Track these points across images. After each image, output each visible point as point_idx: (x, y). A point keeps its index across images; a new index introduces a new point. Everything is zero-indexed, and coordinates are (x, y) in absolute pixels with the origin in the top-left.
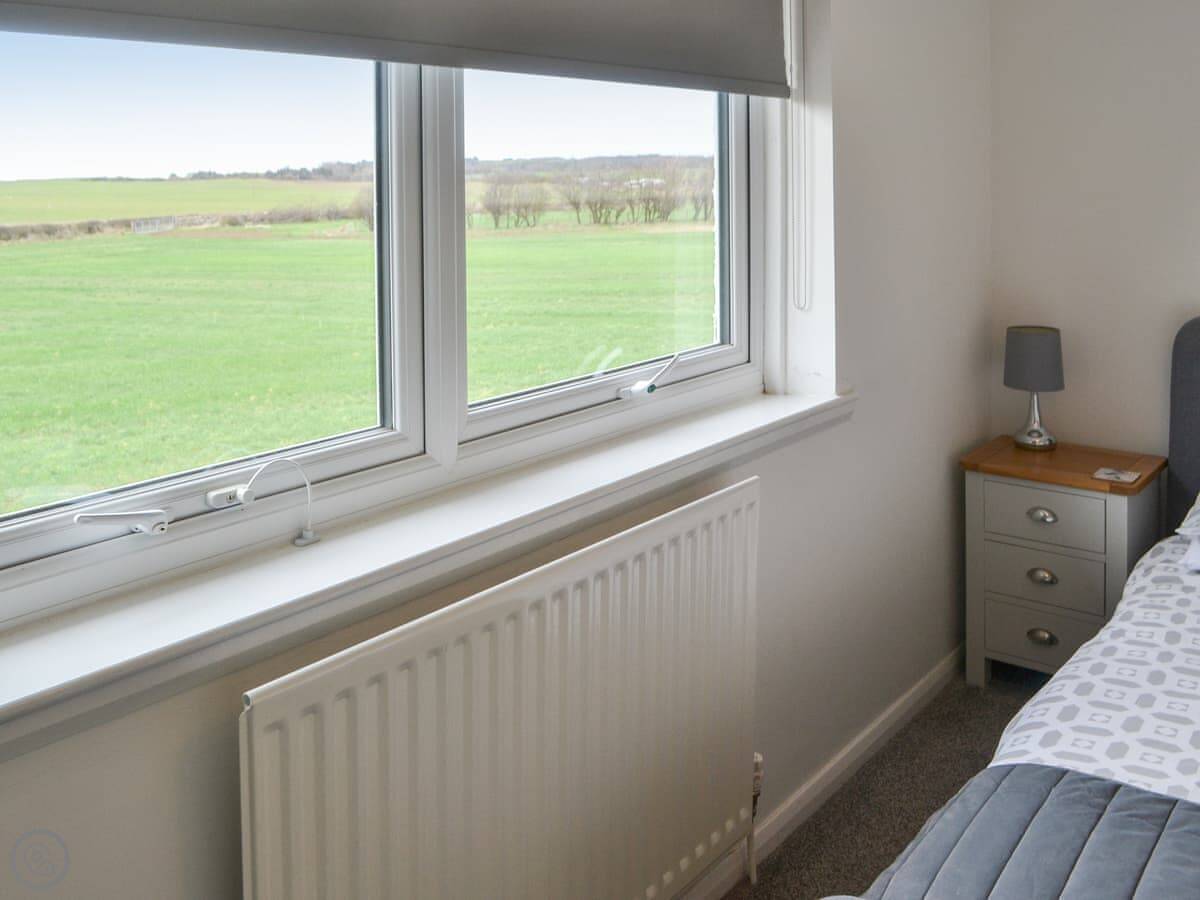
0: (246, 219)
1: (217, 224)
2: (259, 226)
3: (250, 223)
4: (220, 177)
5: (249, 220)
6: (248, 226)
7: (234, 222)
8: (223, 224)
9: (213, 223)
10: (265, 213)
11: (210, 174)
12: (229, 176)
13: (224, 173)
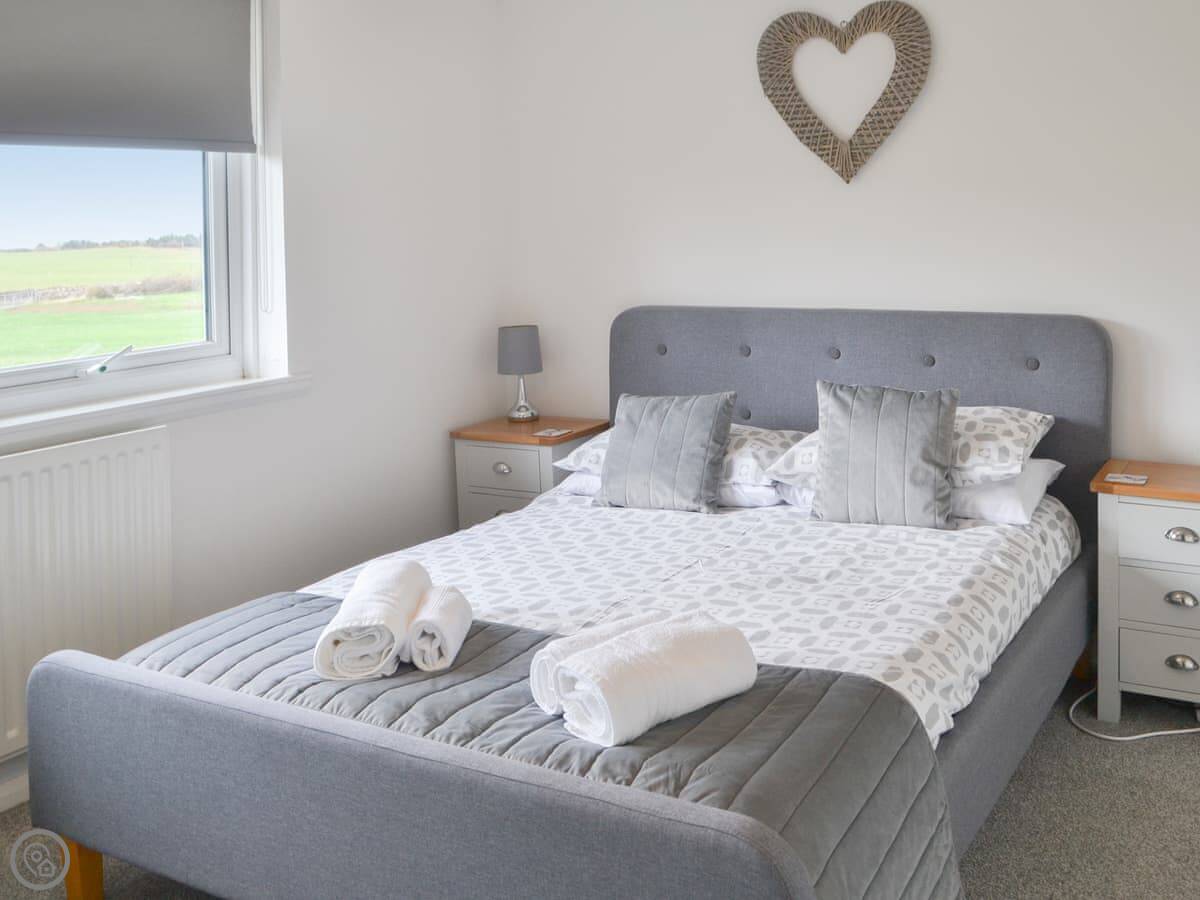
0: (116, 290)
1: (83, 297)
2: (132, 297)
3: (122, 295)
4: (96, 245)
5: (121, 292)
6: (118, 298)
7: (102, 294)
8: (90, 296)
9: (78, 295)
10: (139, 283)
11: (83, 242)
12: (105, 245)
13: (100, 242)
